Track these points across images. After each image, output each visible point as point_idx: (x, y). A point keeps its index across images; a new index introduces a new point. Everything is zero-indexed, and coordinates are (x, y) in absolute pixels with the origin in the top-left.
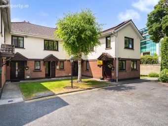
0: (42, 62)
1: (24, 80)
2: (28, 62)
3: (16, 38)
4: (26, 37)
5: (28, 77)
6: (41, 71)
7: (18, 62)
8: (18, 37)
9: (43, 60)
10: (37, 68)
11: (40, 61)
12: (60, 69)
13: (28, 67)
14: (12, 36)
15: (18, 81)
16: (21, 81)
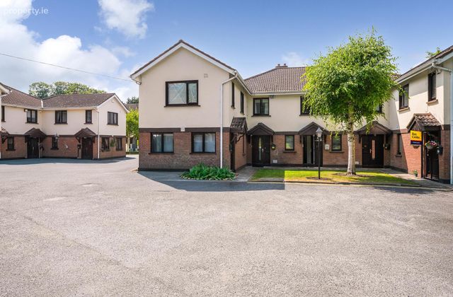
0: (297, 137)
1: (269, 165)
2: (275, 137)
3: (258, 101)
4: (272, 97)
5: (275, 161)
6: (295, 152)
7: (262, 136)
8: (261, 99)
9: (299, 133)
10: (288, 146)
11: (293, 136)
12: (333, 151)
13: (275, 146)
14: (254, 99)
15: (262, 166)
16: (265, 167)
